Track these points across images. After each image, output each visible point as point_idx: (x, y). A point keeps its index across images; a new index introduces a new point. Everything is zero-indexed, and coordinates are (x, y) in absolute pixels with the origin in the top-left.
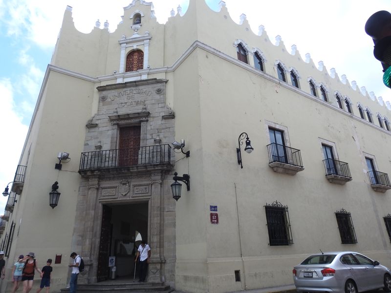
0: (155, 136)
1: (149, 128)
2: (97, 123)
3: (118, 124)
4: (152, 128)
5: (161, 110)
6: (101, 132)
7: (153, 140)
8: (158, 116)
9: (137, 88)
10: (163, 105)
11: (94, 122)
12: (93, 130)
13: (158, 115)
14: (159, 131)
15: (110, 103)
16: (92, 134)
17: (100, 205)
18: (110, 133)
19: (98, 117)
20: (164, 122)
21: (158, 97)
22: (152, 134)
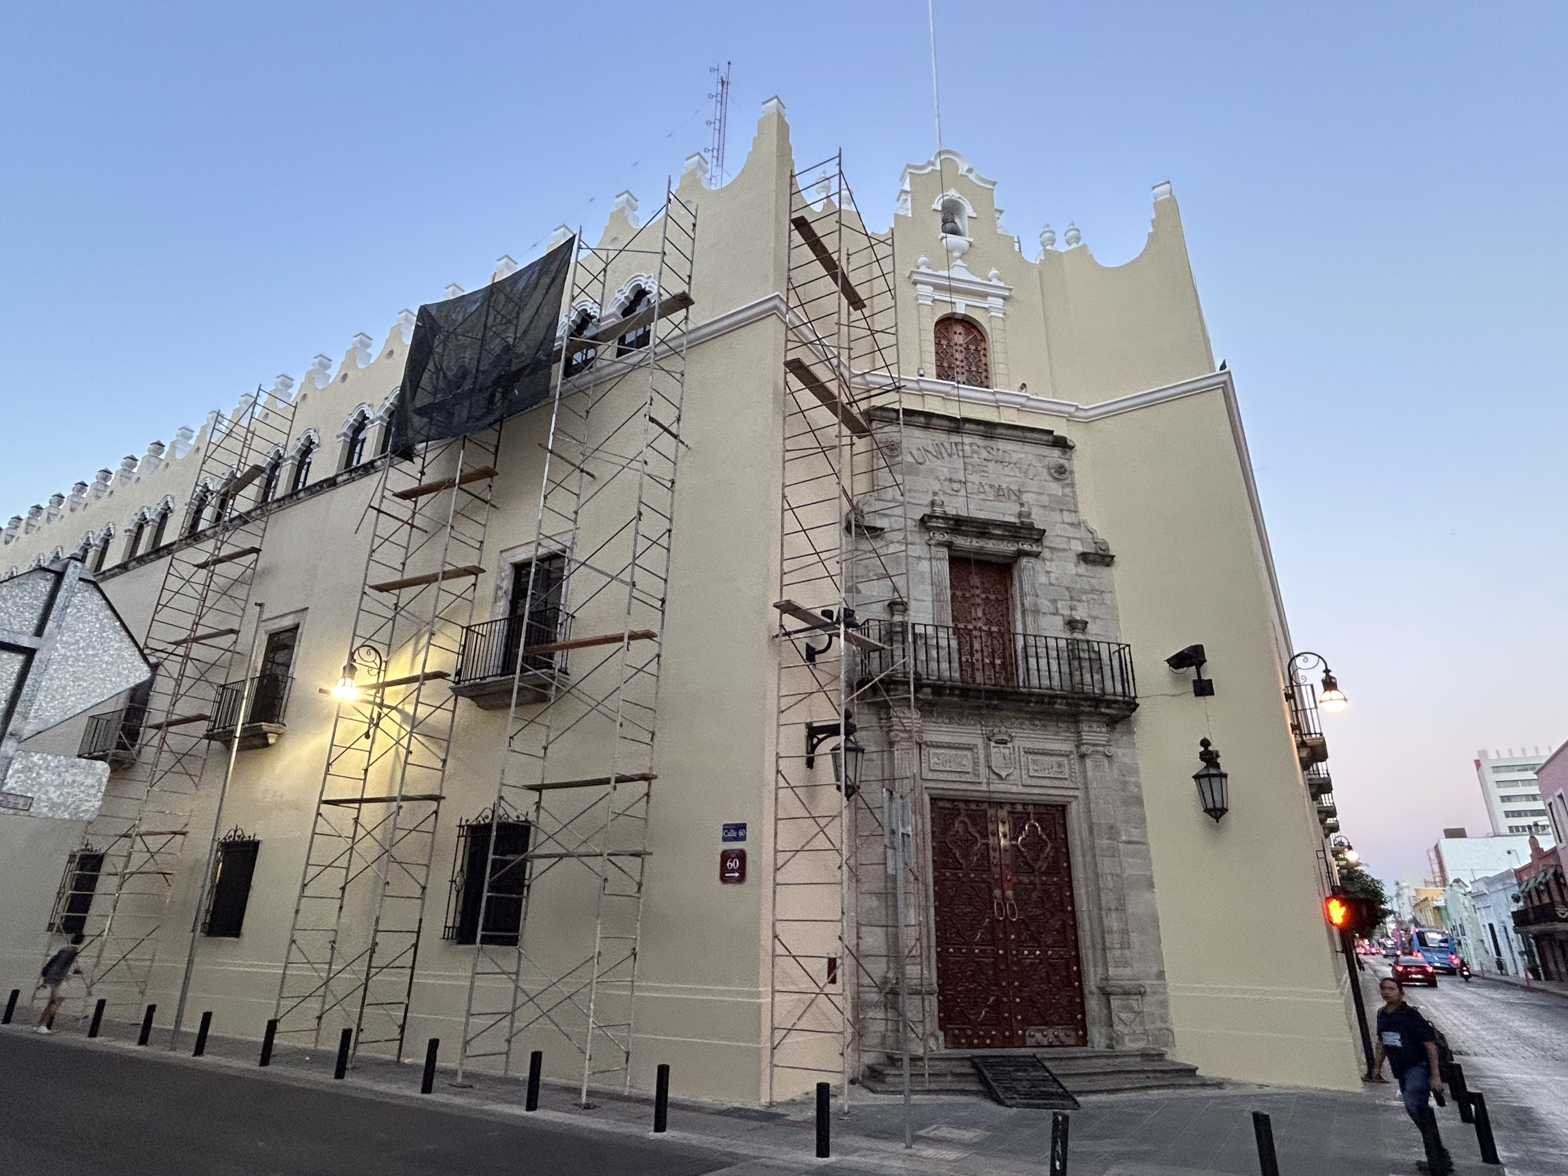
0: (1065, 609)
1: (1043, 579)
2: (881, 523)
3: (949, 545)
4: (1053, 581)
5: (1070, 532)
6: (897, 560)
7: (1059, 621)
8: (1064, 550)
9: (992, 443)
10: (1075, 518)
11: (872, 519)
12: (868, 543)
13: (1065, 546)
14: (1073, 594)
15: (913, 471)
16: (867, 561)
17: (927, 800)
18: (926, 567)
19: (878, 507)
20: (1083, 569)
21: (1056, 488)
22: (1055, 601)
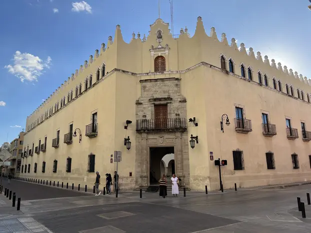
0: (176, 112)
1: (172, 107)
2: (142, 102)
3: (154, 104)
4: (174, 107)
5: (178, 97)
6: (145, 108)
9: (163, 82)
10: (179, 94)
11: (140, 102)
12: (140, 106)
13: (177, 100)
14: (178, 109)
15: (148, 91)
16: (140, 109)
17: (149, 148)
18: (150, 108)
19: (142, 99)
20: (180, 104)
21: (176, 89)
22: (174, 111)
